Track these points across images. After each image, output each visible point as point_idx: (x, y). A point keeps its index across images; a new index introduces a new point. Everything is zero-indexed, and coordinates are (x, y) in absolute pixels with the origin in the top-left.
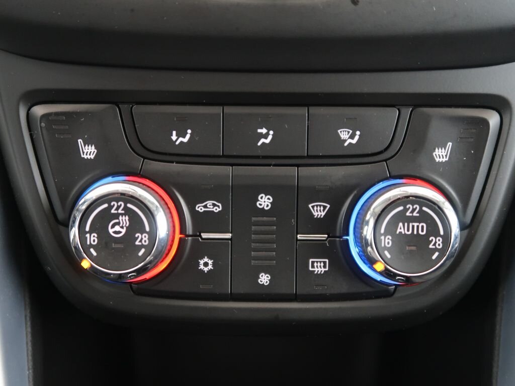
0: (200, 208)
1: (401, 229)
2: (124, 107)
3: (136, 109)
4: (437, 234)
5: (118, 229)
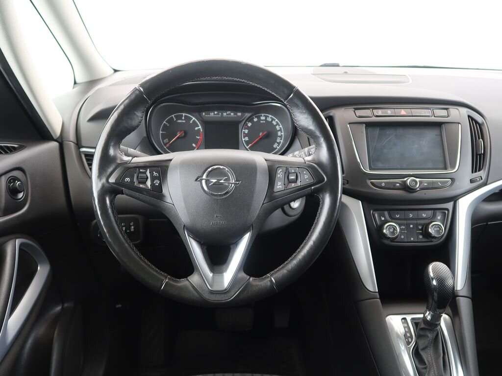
0: (401, 228)
1: (435, 229)
2: (388, 212)
3: (391, 212)
4: (441, 230)
5: (392, 230)
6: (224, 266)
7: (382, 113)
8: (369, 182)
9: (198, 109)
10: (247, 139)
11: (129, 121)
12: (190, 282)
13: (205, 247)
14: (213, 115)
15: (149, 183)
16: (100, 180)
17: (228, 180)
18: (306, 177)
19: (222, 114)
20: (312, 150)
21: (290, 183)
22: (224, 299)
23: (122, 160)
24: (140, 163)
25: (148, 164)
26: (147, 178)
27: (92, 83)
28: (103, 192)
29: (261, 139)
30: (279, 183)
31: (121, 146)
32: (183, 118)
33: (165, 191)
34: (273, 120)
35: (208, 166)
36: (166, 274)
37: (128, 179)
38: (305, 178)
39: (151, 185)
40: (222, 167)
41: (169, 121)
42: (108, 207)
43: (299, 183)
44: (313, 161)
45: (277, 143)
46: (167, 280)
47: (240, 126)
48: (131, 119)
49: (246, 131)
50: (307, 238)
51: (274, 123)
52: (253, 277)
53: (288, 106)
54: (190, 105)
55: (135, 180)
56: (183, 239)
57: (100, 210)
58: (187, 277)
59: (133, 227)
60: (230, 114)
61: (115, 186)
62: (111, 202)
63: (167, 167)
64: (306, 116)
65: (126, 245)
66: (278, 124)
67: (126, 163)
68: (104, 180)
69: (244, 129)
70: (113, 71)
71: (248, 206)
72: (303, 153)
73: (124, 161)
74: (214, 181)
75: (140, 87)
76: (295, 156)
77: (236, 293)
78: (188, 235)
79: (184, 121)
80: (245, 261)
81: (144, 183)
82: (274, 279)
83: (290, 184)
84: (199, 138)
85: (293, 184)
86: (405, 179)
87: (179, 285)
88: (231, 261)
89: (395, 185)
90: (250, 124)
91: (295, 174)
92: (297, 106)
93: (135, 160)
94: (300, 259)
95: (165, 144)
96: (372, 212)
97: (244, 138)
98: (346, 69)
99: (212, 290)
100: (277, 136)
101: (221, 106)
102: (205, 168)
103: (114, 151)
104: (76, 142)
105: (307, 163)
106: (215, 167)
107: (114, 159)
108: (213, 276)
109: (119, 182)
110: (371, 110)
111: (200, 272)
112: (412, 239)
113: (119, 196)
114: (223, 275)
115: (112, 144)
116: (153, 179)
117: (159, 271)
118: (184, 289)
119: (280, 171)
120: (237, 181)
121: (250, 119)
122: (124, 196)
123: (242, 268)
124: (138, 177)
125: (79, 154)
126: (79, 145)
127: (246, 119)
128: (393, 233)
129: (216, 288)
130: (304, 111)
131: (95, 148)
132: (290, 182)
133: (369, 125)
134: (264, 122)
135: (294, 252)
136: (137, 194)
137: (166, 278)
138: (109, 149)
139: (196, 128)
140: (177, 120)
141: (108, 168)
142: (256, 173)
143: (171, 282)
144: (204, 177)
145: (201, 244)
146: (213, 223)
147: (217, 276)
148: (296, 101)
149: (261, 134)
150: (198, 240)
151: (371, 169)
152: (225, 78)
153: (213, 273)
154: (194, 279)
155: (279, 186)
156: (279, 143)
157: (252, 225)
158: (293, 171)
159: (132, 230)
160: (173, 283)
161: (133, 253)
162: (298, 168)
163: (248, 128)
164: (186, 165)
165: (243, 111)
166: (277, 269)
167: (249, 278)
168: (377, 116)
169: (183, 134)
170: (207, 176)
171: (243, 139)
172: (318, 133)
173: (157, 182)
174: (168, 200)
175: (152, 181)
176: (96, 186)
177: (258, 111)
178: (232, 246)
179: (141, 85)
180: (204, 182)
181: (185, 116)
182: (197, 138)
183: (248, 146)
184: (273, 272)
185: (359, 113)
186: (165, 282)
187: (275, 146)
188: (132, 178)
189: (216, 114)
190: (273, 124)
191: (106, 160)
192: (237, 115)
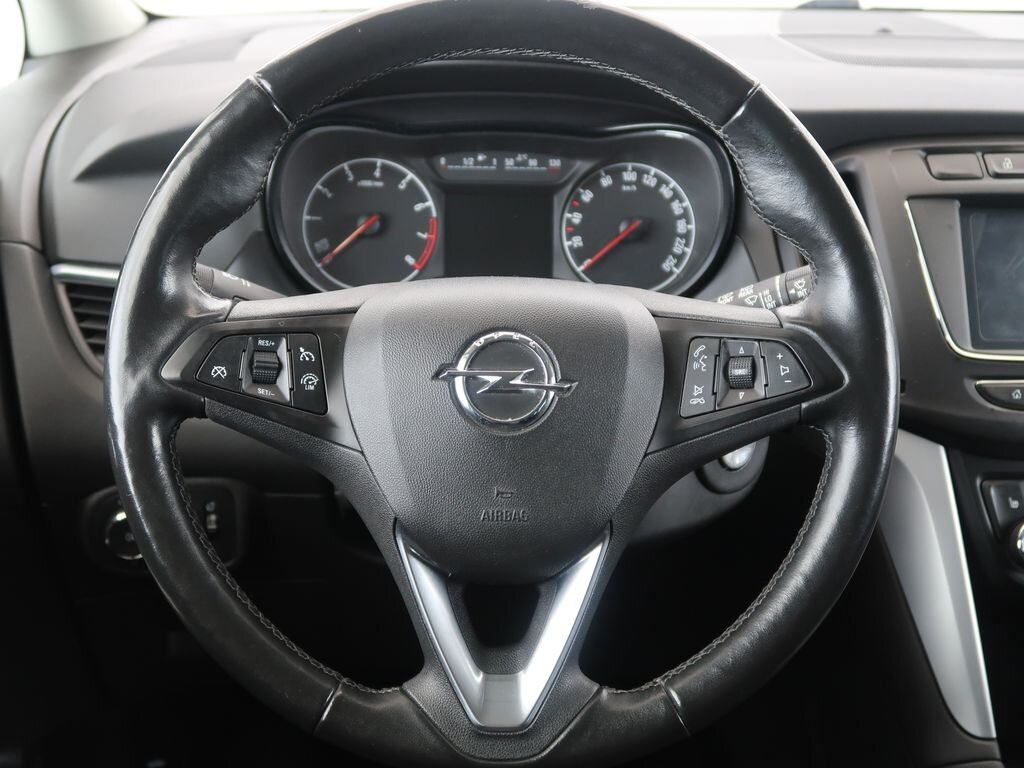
6: (519, 652)
7: (1015, 165)
8: (971, 385)
9: (422, 147)
10: (577, 241)
11: (227, 188)
12: (411, 699)
13: (460, 589)
14: (472, 164)
15: (284, 383)
16: (135, 373)
17: (535, 376)
18: (784, 370)
19: (501, 164)
20: (796, 284)
21: (732, 388)
22: (519, 755)
23: (201, 309)
24: (256, 318)
25: (282, 324)
26: (280, 367)
27: (80, 57)
28: (144, 410)
29: (623, 242)
30: (698, 390)
31: (199, 266)
32: (377, 173)
33: (335, 409)
34: (661, 182)
35: (473, 332)
36: (334, 673)
37: (219, 371)
38: (780, 376)
39: (291, 390)
40: (516, 336)
41: (332, 184)
42: (158, 458)
43: (760, 391)
44: (806, 320)
45: (675, 256)
46: (339, 693)
47: (558, 201)
48: (234, 180)
49: (577, 218)
50: (783, 566)
51: (666, 192)
52: (611, 686)
53: (728, 144)
54: (401, 133)
55: (243, 373)
56: (390, 562)
57: (133, 466)
58: (400, 684)
59: (213, 517)
60: (525, 163)
61: (180, 389)
62: (166, 441)
63: (342, 333)
64: (785, 176)
65: (213, 578)
66: (676, 196)
67: (214, 317)
68: (145, 373)
69: (571, 212)
70: (143, 19)
71: (599, 459)
72: (767, 292)
73: (208, 311)
74: (493, 379)
75: (263, 77)
76: (741, 303)
77: (558, 736)
78: (408, 551)
79: (380, 184)
80: (585, 633)
81: (271, 382)
82: (678, 694)
83: (731, 391)
84: (424, 236)
85: (741, 394)
87: (380, 707)
88: (539, 634)
90: (587, 196)
91: (749, 362)
92: (758, 145)
93: (243, 309)
94: (761, 634)
95: (319, 257)
96: (978, 482)
97: (569, 239)
98: (885, 21)
99: (480, 727)
100: (673, 234)
101: (500, 139)
102: (463, 338)
103: (178, 280)
104: (38, 245)
105: (787, 325)
106: (495, 336)
107: (178, 305)
108: (485, 680)
109: (194, 378)
110: (979, 154)
111: (444, 669)
113: (192, 422)
114: (515, 681)
115: (172, 257)
116: (298, 369)
117: (313, 662)
118: (394, 720)
119: (698, 350)
120: (564, 380)
121: (589, 180)
122: (207, 422)
123: (577, 657)
124: (251, 363)
125: (49, 283)
126: (47, 253)
127: (575, 179)
129: (496, 720)
130: (780, 162)
131: (118, 266)
132: (733, 385)
133: (973, 204)
134: (634, 188)
135: (743, 609)
136: (248, 419)
137: (336, 684)
138: (163, 273)
139: (418, 207)
140: (358, 178)
141: (161, 333)
142: (625, 357)
143: (354, 699)
144: (461, 366)
145: (449, 580)
146: (487, 513)
147: (498, 683)
148: (755, 127)
149: (623, 228)
150: (435, 564)
151: (977, 344)
152: (530, 52)
153: (486, 672)
154: (425, 689)
155: (696, 398)
156: (679, 258)
157: (611, 522)
158: (742, 351)
159: (212, 526)
160: (360, 703)
161: (233, 604)
162: (759, 341)
163: (582, 208)
164: (404, 329)
165: (568, 154)
166: (688, 663)
167: (599, 692)
168: (998, 176)
169: (377, 225)
170: (471, 364)
171: (567, 244)
172: (823, 233)
173: (310, 381)
174: (346, 437)
175: (295, 378)
176: (121, 389)
177: (615, 154)
178: (543, 589)
179: (267, 74)
180: (459, 382)
181: (384, 168)
182: (421, 239)
183: (579, 263)
184: (674, 672)
185: (940, 163)
186: (333, 697)
187: (668, 264)
188: (233, 365)
189: (483, 163)
190: (661, 196)
191: (152, 308)
192: (546, 164)
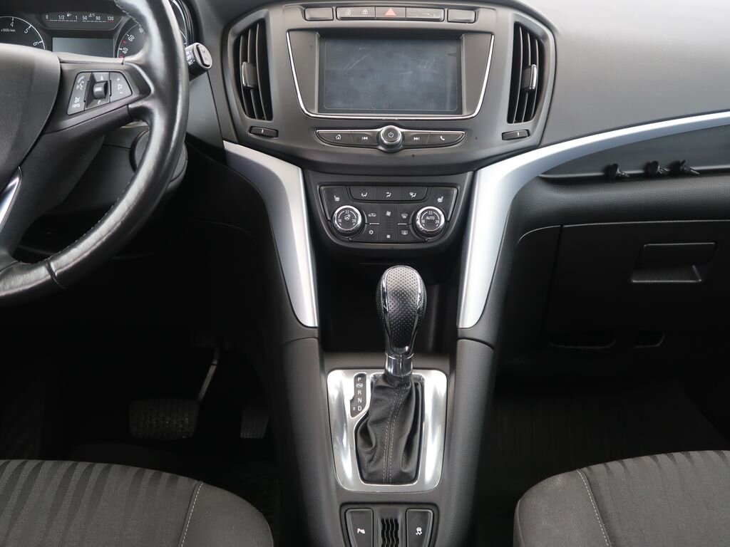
0: (369, 215)
1: (427, 218)
2: (348, 187)
3: (351, 187)
4: (437, 219)
5: (347, 218)
7: (352, 13)
8: (313, 132)
14: (64, 19)
18: (120, 87)
19: (80, 18)
30: (77, 100)
32: (12, 24)
38: (118, 89)
44: (137, 61)
60: (93, 18)
69: (122, 47)
79: (14, 31)
83: (95, 100)
85: (99, 101)
86: (379, 130)
89: (359, 139)
90: (131, 38)
91: (104, 84)
96: (318, 187)
105: (125, 63)
110: (334, 8)
112: (388, 236)
119: (81, 78)
121: (132, 29)
127: (121, 27)
128: (349, 223)
132: (95, 97)
133: (327, 34)
139: (35, 44)
151: (321, 111)
155: (76, 105)
158: (101, 79)
162: (110, 72)
163: (128, 44)
167: (15, 264)
168: (342, 19)
181: (16, 21)
185: (311, 13)
189: (70, 18)
192: (106, 19)
